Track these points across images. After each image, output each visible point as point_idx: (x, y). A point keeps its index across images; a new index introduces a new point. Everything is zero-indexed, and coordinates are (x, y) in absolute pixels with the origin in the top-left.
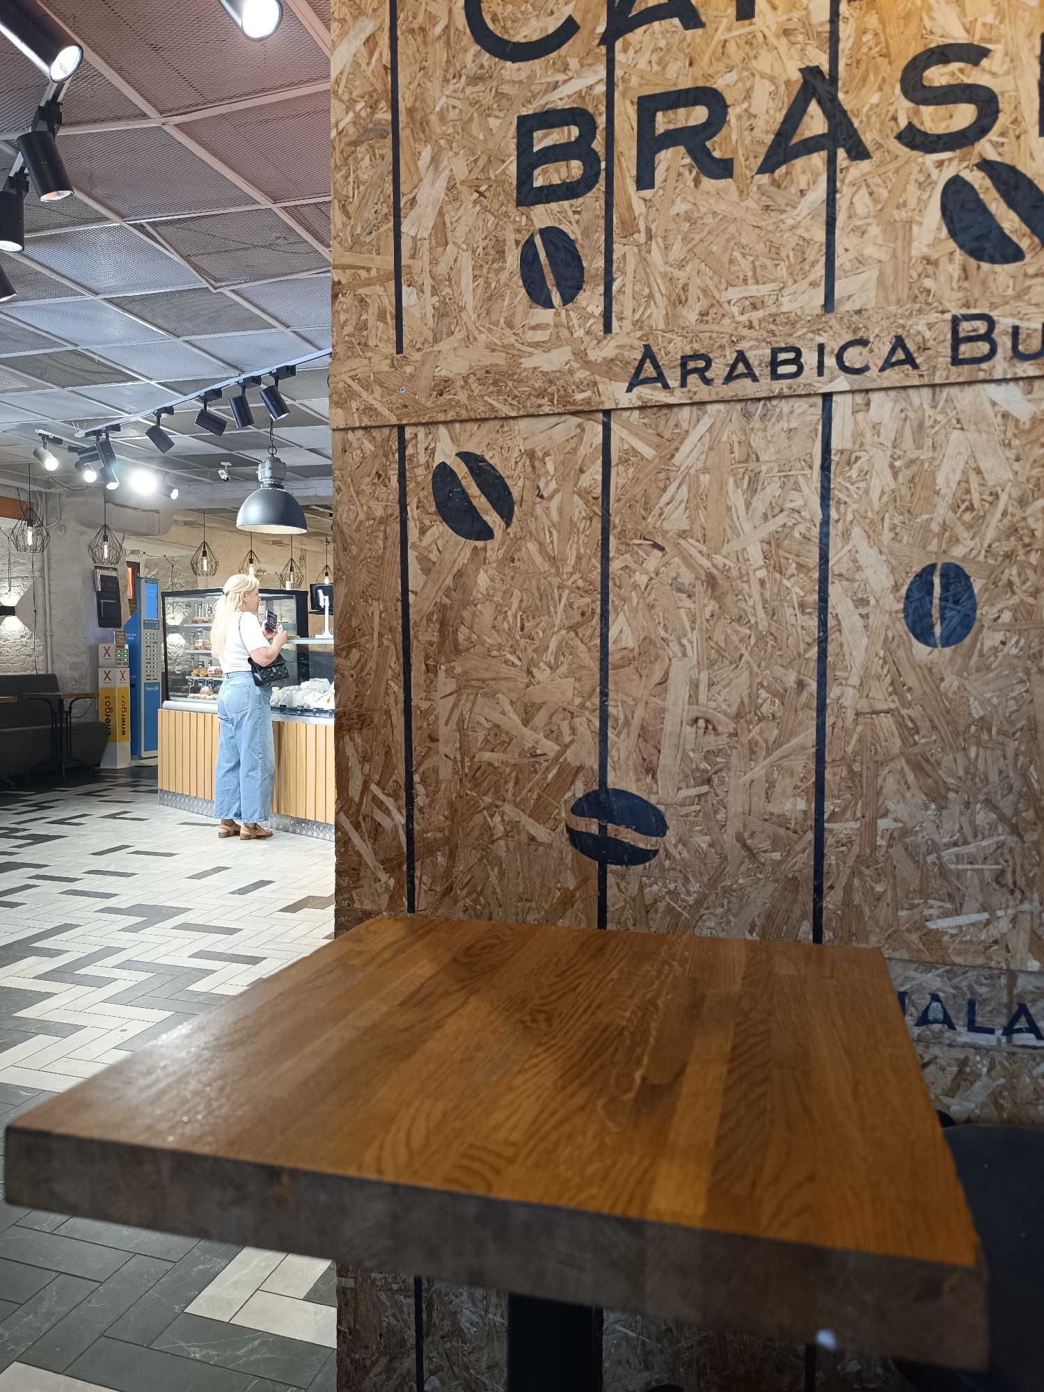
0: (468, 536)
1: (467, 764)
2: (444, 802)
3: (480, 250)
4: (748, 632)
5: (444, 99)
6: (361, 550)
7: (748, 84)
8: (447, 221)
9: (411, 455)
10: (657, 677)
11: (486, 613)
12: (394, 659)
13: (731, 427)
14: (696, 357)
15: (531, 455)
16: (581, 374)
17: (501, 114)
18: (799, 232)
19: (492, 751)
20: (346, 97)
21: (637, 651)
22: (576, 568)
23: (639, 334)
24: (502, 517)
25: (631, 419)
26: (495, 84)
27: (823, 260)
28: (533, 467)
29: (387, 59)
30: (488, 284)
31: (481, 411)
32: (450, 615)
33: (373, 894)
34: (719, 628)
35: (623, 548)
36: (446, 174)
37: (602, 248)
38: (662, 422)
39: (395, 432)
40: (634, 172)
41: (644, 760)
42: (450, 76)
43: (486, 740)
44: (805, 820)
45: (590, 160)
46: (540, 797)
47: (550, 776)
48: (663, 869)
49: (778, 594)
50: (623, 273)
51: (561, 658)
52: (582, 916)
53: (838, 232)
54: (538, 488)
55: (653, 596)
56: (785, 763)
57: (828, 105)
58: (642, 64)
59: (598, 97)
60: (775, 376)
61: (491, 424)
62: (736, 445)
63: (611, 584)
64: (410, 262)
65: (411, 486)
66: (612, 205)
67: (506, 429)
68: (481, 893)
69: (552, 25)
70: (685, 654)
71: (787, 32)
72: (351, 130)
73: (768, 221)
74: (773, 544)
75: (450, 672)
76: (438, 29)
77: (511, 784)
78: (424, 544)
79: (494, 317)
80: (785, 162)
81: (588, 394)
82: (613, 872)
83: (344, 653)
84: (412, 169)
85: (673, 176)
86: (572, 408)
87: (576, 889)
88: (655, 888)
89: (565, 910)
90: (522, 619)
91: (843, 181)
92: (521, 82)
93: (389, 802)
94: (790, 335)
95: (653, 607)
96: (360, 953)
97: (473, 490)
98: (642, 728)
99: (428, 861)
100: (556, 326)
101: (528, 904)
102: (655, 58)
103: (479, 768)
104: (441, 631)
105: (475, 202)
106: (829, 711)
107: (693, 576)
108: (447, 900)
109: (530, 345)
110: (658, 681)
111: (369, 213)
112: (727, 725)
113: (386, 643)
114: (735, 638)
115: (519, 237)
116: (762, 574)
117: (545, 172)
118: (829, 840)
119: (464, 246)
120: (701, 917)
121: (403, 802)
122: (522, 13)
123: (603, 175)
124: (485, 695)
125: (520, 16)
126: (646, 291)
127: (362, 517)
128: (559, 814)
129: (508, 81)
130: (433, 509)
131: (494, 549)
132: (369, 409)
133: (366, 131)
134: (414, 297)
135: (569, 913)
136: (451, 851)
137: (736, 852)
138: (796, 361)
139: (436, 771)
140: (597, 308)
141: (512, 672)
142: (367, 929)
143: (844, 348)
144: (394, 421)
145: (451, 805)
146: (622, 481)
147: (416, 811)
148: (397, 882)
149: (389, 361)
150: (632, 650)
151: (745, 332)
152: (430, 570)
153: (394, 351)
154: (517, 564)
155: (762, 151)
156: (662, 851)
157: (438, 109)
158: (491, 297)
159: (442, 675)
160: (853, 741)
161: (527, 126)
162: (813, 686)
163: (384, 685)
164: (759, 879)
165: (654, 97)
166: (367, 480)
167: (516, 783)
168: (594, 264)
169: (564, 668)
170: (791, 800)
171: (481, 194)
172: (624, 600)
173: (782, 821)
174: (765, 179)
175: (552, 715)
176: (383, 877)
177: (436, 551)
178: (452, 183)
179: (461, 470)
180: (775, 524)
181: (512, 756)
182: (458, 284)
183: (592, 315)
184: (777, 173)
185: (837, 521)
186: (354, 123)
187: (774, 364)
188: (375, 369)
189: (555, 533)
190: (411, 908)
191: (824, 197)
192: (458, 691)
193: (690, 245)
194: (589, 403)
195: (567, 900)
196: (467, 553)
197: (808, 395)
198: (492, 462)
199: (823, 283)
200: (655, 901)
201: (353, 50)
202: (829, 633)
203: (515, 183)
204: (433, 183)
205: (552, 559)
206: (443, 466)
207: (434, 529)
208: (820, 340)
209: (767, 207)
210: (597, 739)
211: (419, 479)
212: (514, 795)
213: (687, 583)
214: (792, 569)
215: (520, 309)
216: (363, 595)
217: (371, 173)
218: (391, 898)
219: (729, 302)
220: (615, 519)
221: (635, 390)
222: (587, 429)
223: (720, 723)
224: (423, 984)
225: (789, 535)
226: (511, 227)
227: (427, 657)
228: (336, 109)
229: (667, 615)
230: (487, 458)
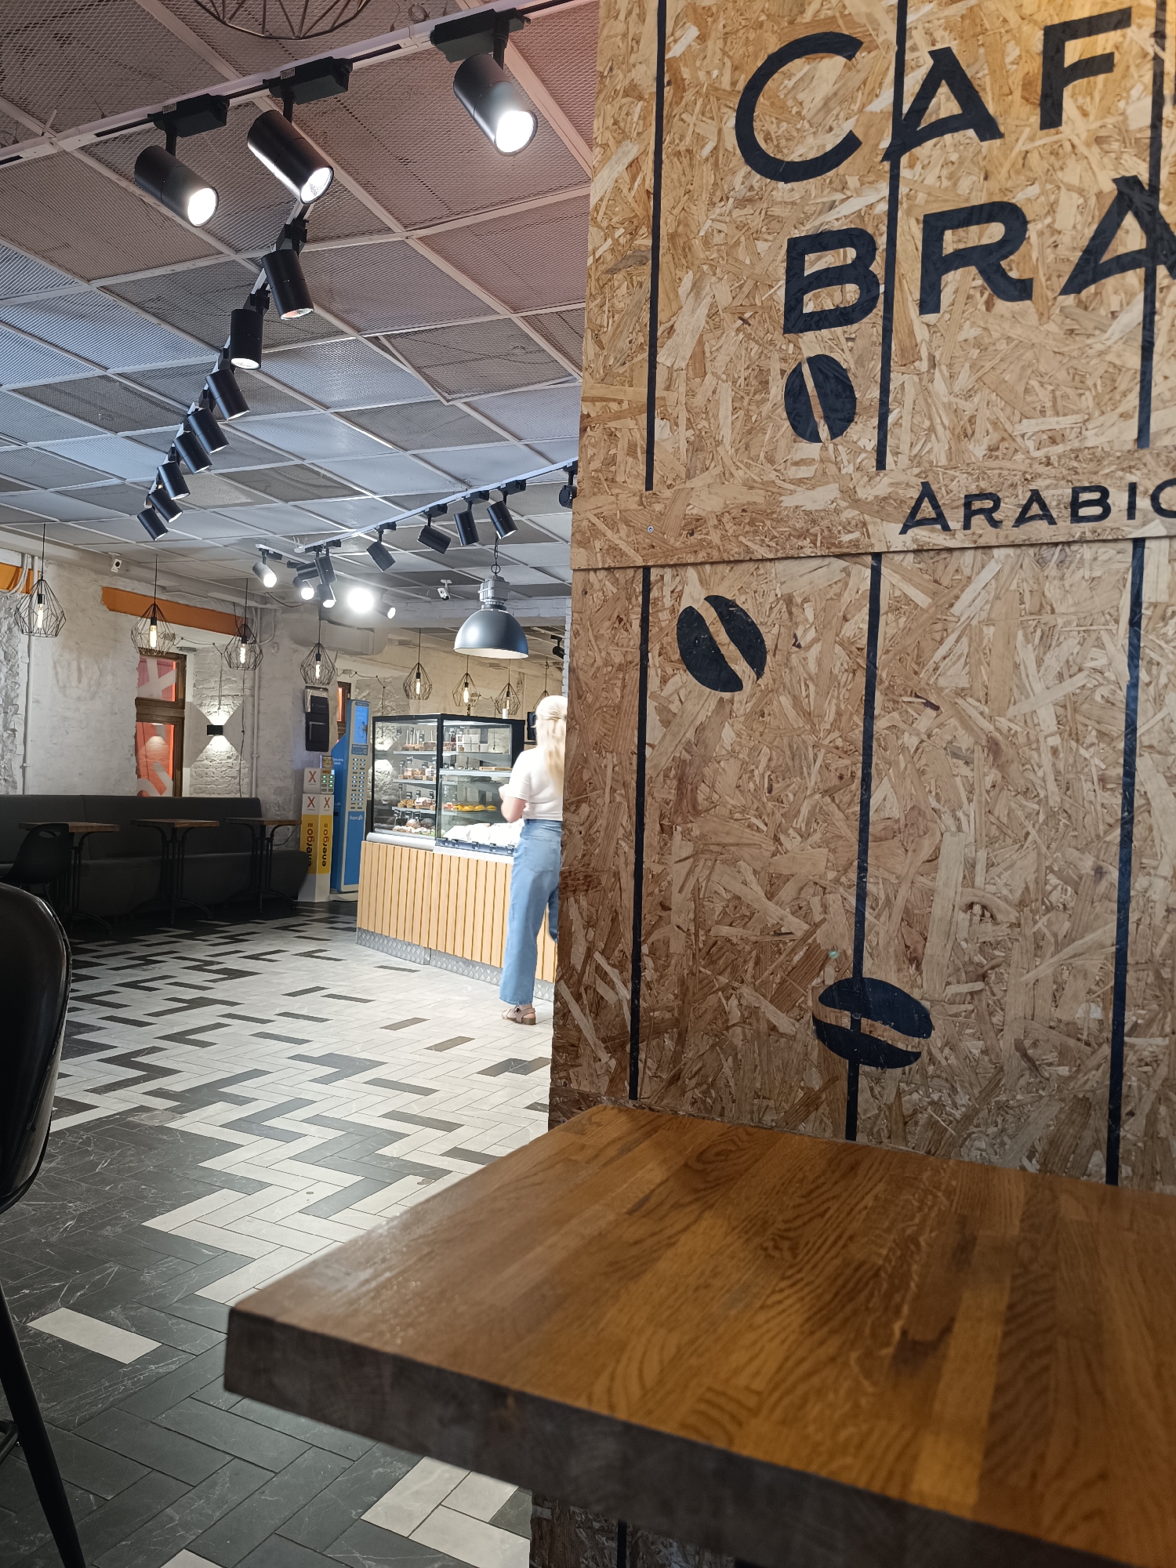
0: (714, 685)
1: (702, 938)
2: (675, 978)
3: (742, 380)
4: (1036, 807)
5: (709, 222)
6: (597, 698)
7: (1052, 198)
8: (707, 350)
9: (657, 599)
10: (926, 852)
11: (730, 771)
12: (626, 817)
13: (1022, 574)
14: (982, 496)
15: (789, 600)
16: (850, 514)
17: (770, 238)
18: (1109, 358)
19: (731, 925)
20: (605, 224)
21: (902, 822)
22: (835, 726)
23: (916, 471)
24: (752, 665)
25: (905, 564)
26: (765, 206)
27: (1137, 388)
28: (790, 613)
29: (650, 183)
30: (748, 416)
31: (735, 551)
32: (690, 771)
33: (592, 1075)
34: (1002, 802)
35: (890, 705)
36: (708, 300)
37: (878, 378)
38: (941, 566)
39: (640, 574)
40: (917, 295)
41: (907, 947)
42: (716, 199)
43: (724, 913)
44: (1101, 1031)
45: (867, 283)
46: (783, 982)
47: (797, 958)
48: (925, 1075)
49: (1074, 765)
50: (901, 404)
51: (814, 825)
52: (829, 1122)
53: (1156, 358)
54: (795, 636)
55: (923, 761)
56: (1078, 962)
57: (1147, 218)
58: (931, 180)
59: (878, 217)
60: (1076, 518)
61: (745, 566)
62: (1027, 595)
63: (875, 745)
64: (665, 394)
65: (653, 631)
66: (891, 331)
67: (761, 571)
68: (713, 1085)
69: (831, 142)
70: (959, 829)
71: (1099, 140)
72: (609, 257)
73: (1073, 347)
74: (1069, 710)
75: (686, 834)
76: (706, 151)
77: (751, 964)
78: (664, 694)
79: (753, 453)
80: (1094, 281)
81: (856, 535)
82: (867, 1075)
83: (573, 808)
84: (672, 296)
85: (962, 299)
86: (837, 551)
87: (822, 1090)
88: (915, 1096)
89: (809, 1113)
90: (770, 780)
91: (1163, 302)
92: (793, 203)
93: (613, 974)
94: (1096, 473)
95: (923, 773)
96: (583, 1147)
97: (721, 637)
98: (906, 911)
99: (654, 1043)
100: (822, 461)
101: (765, 1103)
102: (945, 173)
103: (715, 943)
104: (679, 788)
105: (738, 330)
106: (1133, 905)
107: (971, 740)
108: (673, 1088)
109: (791, 482)
110: (926, 858)
111: (623, 344)
112: (1008, 913)
113: (618, 799)
114: (1020, 813)
115: (784, 366)
116: (1055, 741)
117: (816, 297)
118: (1130, 1057)
119: (724, 377)
120: (969, 1135)
121: (628, 974)
122: (798, 130)
123: (881, 298)
124: (724, 862)
125: (795, 134)
126: (927, 423)
127: (599, 662)
128: (805, 1002)
129: (780, 203)
130: (677, 656)
131: (741, 701)
132: (613, 549)
133: (625, 258)
134: (667, 430)
135: (812, 1117)
136: (680, 1034)
137: (1016, 1063)
138: (1103, 502)
139: (667, 943)
140: (870, 442)
141: (757, 838)
142: (590, 1119)
143: (1160, 488)
144: (640, 562)
145: (682, 983)
146: (891, 631)
147: (643, 986)
148: (619, 1063)
149: (637, 498)
150: (898, 821)
151: (1042, 469)
152: (669, 722)
153: (643, 488)
154: (767, 718)
155: (1068, 270)
156: (925, 1054)
157: (702, 233)
158: (750, 431)
159: (677, 836)
160: (1163, 942)
161: (798, 249)
162: (1114, 874)
163: (613, 845)
164: (1041, 1097)
165: (943, 214)
166: (607, 624)
167: (757, 963)
168: (867, 394)
169: (816, 837)
170: (1084, 1005)
171: (745, 321)
172: (890, 764)
173: (1072, 1030)
174: (1070, 300)
175: (801, 889)
176: (604, 1056)
177: (677, 702)
178: (713, 311)
179: (710, 615)
180: (1071, 685)
181: (752, 933)
182: (716, 417)
183: (864, 450)
184: (1084, 293)
185: (1148, 684)
186: (612, 250)
187: (1075, 505)
188: (622, 508)
189: (812, 688)
190: (633, 1095)
191: (1141, 318)
192: (695, 855)
193: (979, 374)
194: (857, 546)
195: (811, 1102)
196: (712, 704)
197: (1116, 540)
198: (744, 607)
199: (1137, 415)
200: (915, 1112)
201: (615, 175)
202: (1136, 813)
203: (782, 309)
204: (693, 311)
205: (808, 715)
206: (690, 611)
207: (677, 678)
208: (1132, 478)
209: (1072, 331)
210: (853, 920)
211: (663, 624)
212: (753, 977)
213: (964, 747)
214: (1092, 737)
215: (783, 443)
216: (598, 747)
217: (628, 302)
218: (611, 1081)
219: (1023, 436)
220: (882, 673)
221: (910, 532)
222: (853, 573)
223: (999, 910)
224: (652, 1191)
225: (1089, 698)
226: (776, 356)
227: (662, 816)
228: (594, 235)
229: (939, 783)
230: (739, 603)
